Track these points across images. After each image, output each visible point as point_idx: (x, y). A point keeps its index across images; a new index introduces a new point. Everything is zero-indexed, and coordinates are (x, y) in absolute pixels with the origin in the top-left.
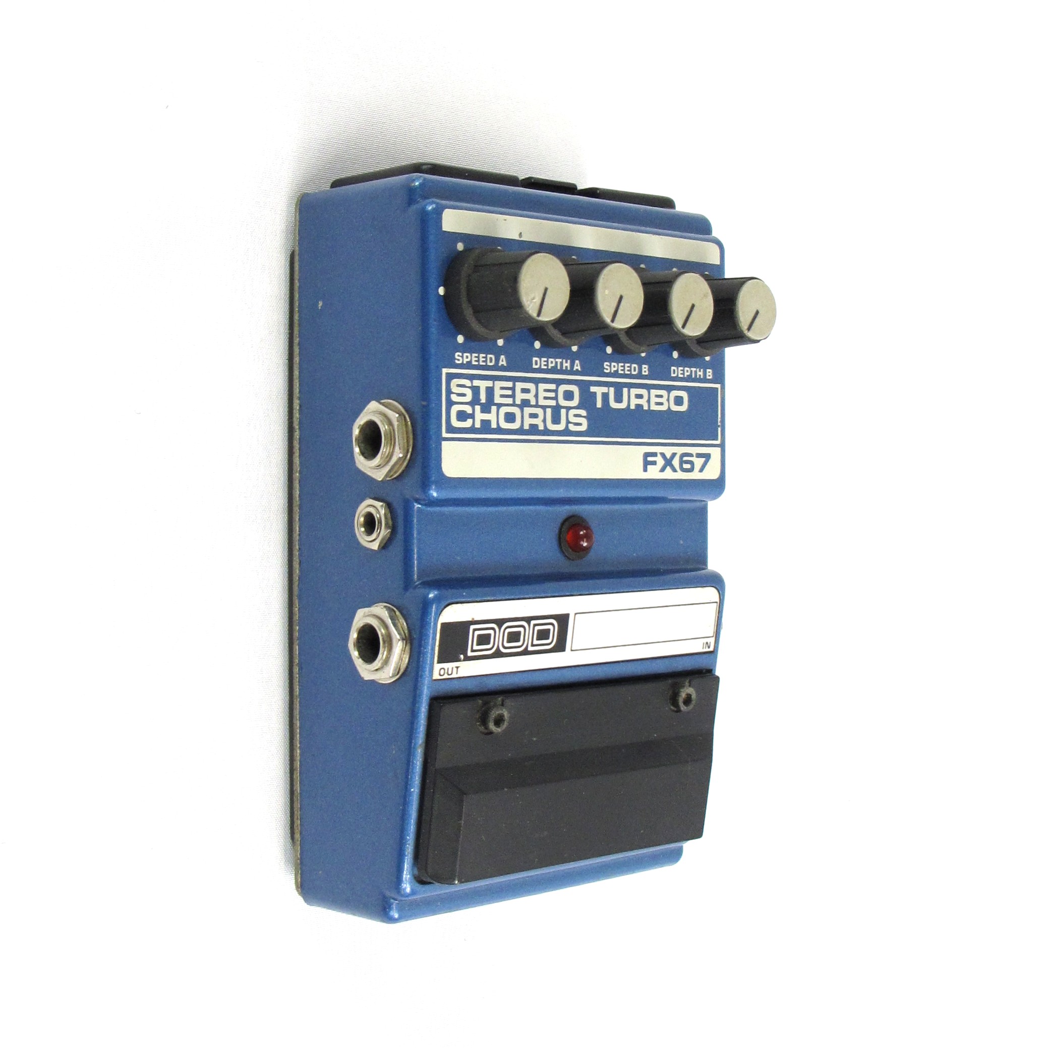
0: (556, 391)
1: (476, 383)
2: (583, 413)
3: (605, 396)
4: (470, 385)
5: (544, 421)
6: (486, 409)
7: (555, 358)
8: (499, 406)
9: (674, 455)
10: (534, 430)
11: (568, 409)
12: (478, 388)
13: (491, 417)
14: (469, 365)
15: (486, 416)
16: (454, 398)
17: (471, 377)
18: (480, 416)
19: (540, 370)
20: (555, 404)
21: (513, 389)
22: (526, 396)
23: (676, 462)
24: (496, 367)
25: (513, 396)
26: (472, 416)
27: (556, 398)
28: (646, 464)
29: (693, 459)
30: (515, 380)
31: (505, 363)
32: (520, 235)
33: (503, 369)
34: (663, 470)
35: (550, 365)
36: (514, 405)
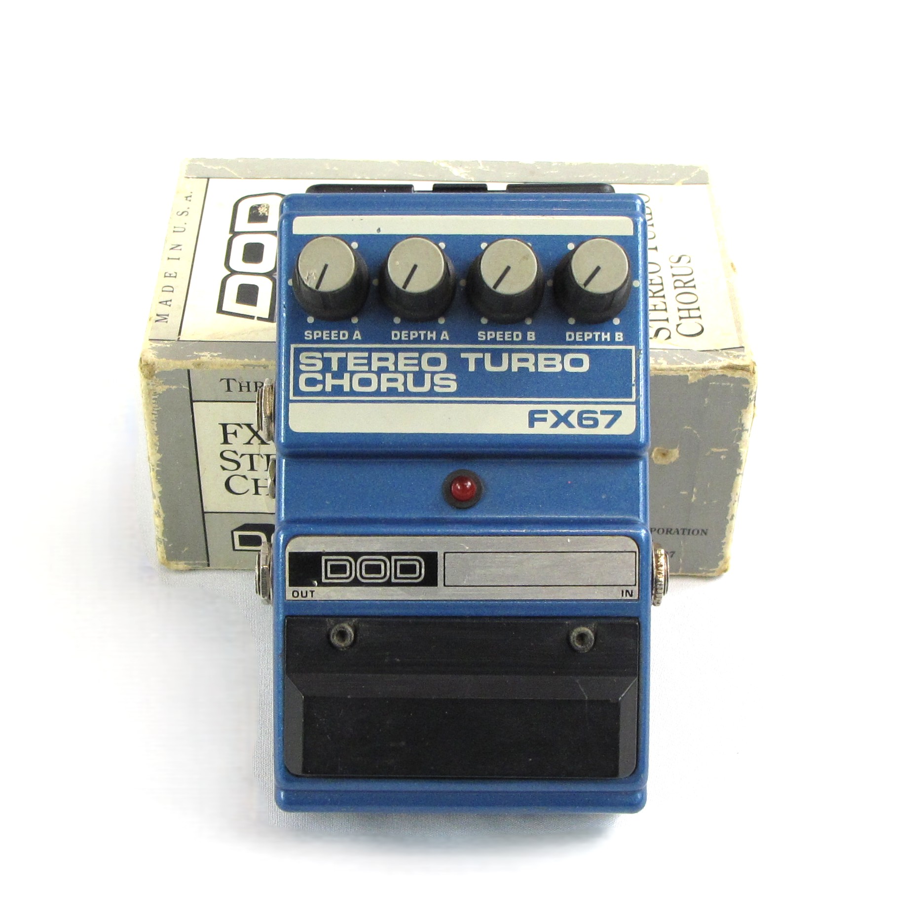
0: (419, 359)
1: (326, 355)
2: (453, 376)
3: (480, 363)
4: (321, 356)
5: (405, 384)
6: (338, 375)
7: (418, 330)
8: (352, 373)
9: (570, 413)
10: (392, 392)
11: (433, 374)
12: (330, 359)
13: (345, 382)
14: (320, 340)
15: (337, 382)
16: (302, 367)
17: (322, 351)
18: (330, 382)
19: (400, 341)
20: (418, 370)
21: (369, 358)
22: (383, 364)
23: (573, 419)
24: (350, 340)
25: (369, 364)
26: (323, 382)
27: (419, 364)
28: (532, 420)
29: (598, 416)
30: (370, 351)
31: (359, 337)
32: (379, 230)
33: (357, 341)
34: (555, 425)
35: (412, 337)
36: (370, 371)
